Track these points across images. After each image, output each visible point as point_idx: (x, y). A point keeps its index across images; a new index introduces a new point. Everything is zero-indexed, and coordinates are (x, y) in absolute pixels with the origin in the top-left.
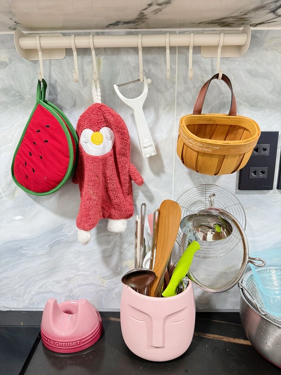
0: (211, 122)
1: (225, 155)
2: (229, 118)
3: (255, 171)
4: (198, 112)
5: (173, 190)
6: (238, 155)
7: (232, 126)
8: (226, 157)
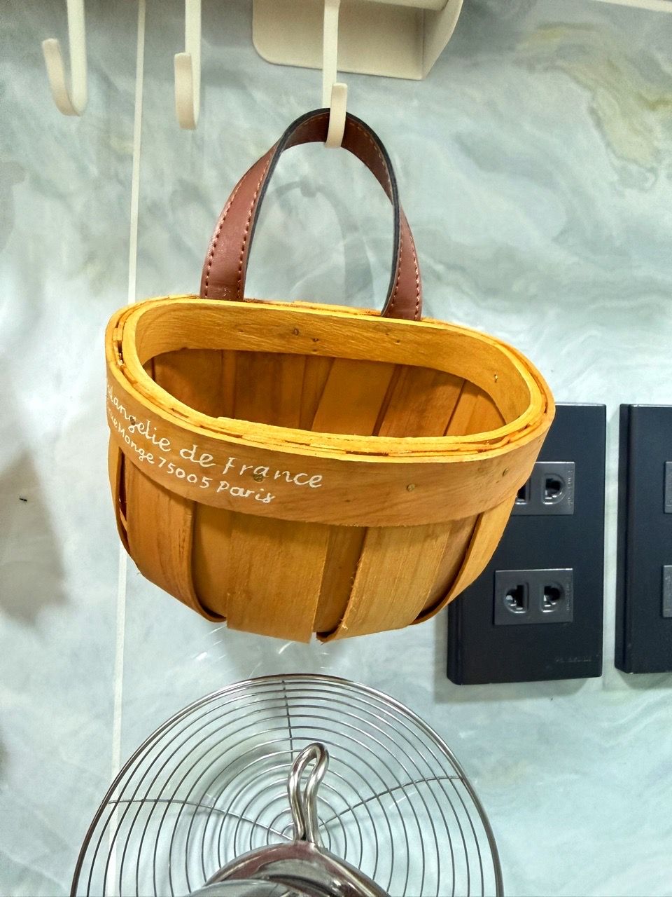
0: (299, 346)
1: (366, 530)
2: (388, 329)
3: (520, 588)
4: (227, 286)
5: (118, 701)
6: (442, 524)
7: (404, 371)
8: (371, 538)
